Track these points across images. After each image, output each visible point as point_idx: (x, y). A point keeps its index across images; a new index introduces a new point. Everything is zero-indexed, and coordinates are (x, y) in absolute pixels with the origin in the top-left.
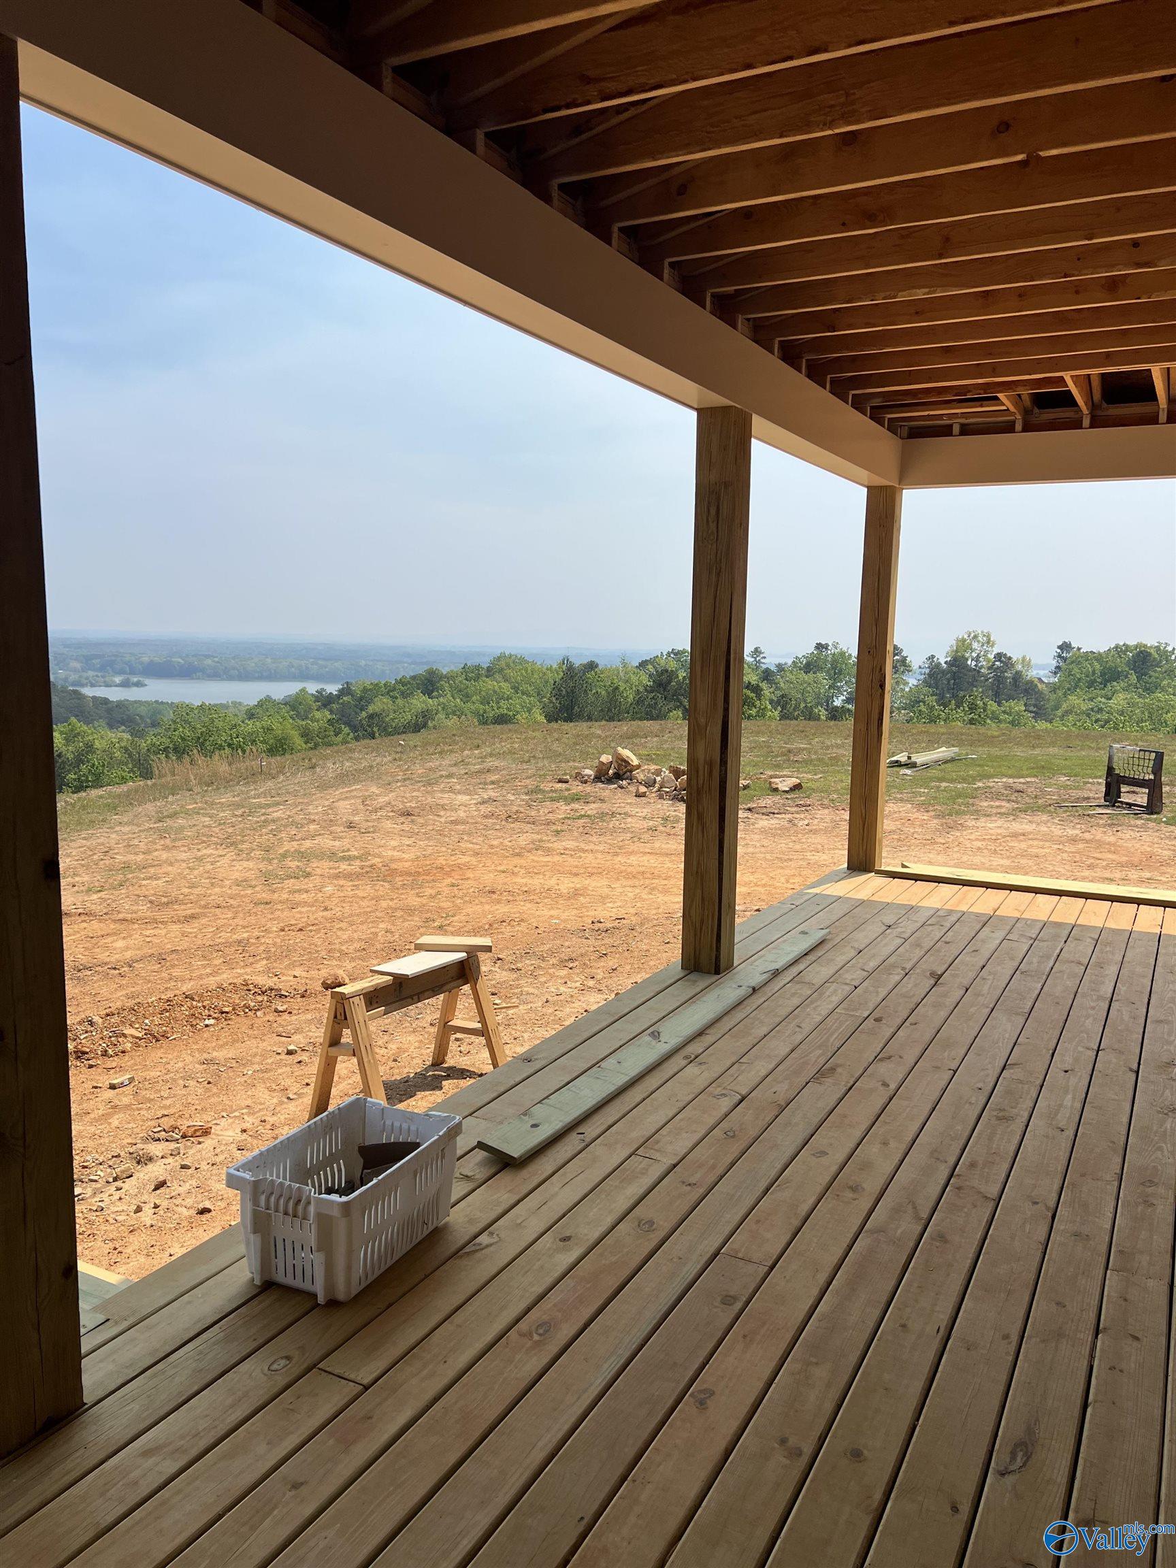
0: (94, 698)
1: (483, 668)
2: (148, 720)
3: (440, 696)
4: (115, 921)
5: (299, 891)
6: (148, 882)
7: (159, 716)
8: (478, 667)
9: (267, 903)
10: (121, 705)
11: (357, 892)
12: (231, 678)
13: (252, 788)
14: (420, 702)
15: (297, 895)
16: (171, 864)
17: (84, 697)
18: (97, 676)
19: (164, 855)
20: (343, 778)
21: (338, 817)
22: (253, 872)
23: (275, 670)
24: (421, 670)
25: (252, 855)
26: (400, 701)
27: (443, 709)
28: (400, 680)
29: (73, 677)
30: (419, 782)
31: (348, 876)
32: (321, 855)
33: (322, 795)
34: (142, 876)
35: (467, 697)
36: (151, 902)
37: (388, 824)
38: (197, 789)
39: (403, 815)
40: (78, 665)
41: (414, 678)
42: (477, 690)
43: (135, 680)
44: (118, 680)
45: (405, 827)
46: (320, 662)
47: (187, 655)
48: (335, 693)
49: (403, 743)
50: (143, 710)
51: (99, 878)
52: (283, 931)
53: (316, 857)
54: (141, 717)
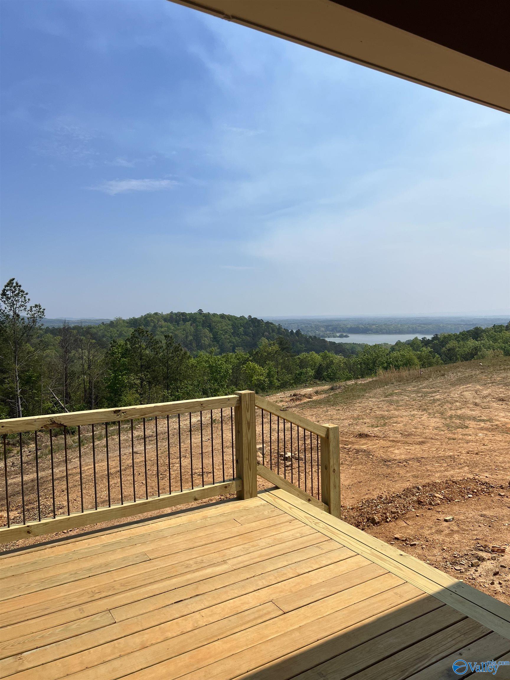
0: (330, 342)
1: (503, 327)
2: (350, 351)
3: (482, 340)
4: (390, 441)
5: (466, 435)
6: (395, 424)
7: (354, 349)
8: (501, 326)
9: (454, 439)
10: (340, 345)
11: (495, 438)
12: (383, 333)
13: (419, 384)
14: (471, 343)
15: (466, 436)
16: (401, 417)
17: (326, 341)
18: (330, 333)
19: (397, 413)
20: (461, 381)
21: (468, 400)
22: (440, 424)
23: (402, 330)
24: (472, 328)
25: (436, 415)
26: (461, 343)
27: (483, 346)
28: (462, 332)
29: (321, 334)
30: (500, 384)
31: (487, 429)
32: (469, 418)
33: (454, 389)
34: (392, 422)
35: (495, 340)
36: (401, 434)
37: (495, 405)
38: (395, 383)
39: (500, 400)
40: (323, 329)
41: (468, 332)
42: (500, 337)
43: (345, 335)
44: (338, 335)
45: (503, 406)
46: (423, 326)
47: (365, 324)
48: (430, 339)
49: (481, 364)
50: (348, 347)
51: (374, 421)
52: (469, 453)
53: (467, 419)
54: (347, 349)
